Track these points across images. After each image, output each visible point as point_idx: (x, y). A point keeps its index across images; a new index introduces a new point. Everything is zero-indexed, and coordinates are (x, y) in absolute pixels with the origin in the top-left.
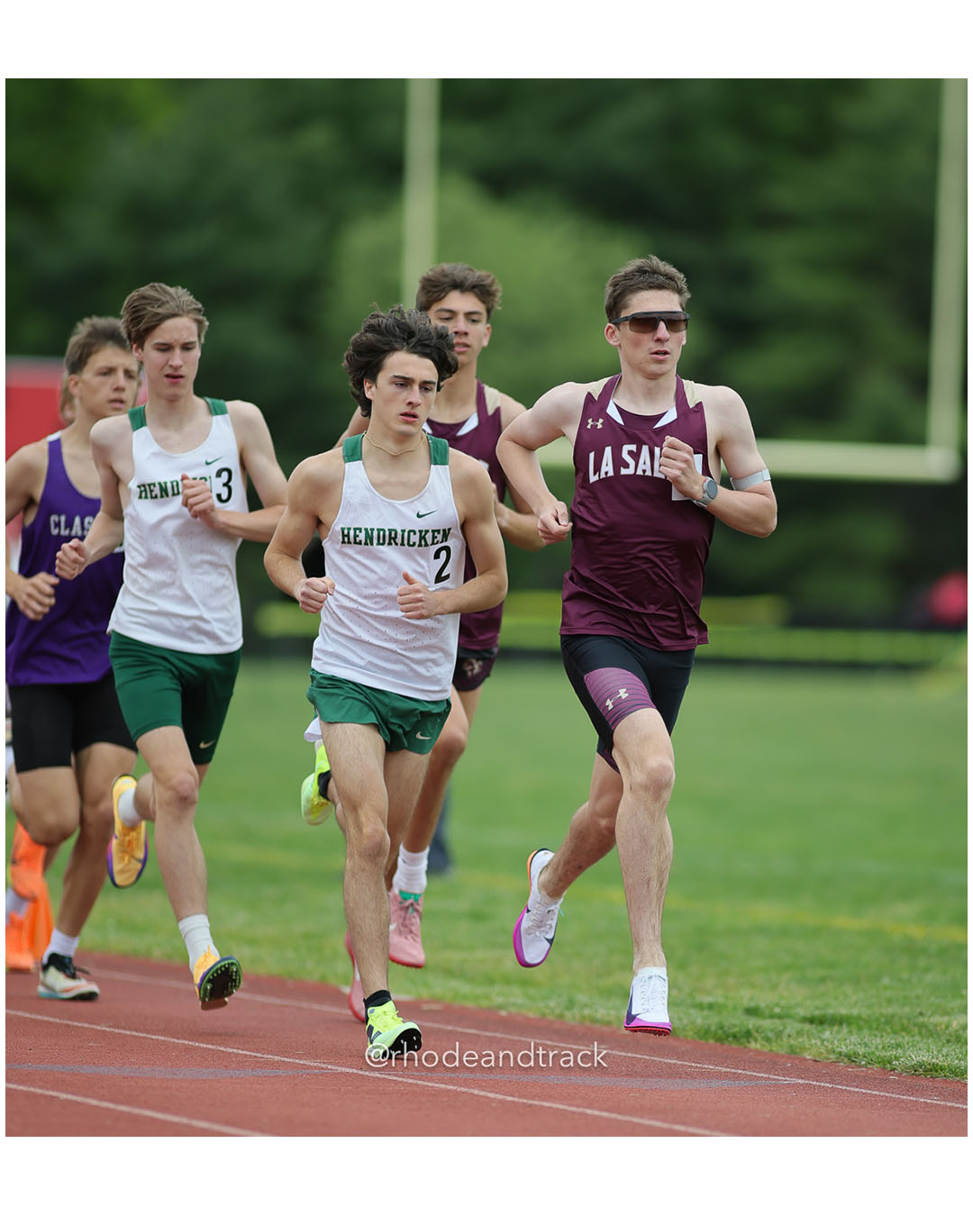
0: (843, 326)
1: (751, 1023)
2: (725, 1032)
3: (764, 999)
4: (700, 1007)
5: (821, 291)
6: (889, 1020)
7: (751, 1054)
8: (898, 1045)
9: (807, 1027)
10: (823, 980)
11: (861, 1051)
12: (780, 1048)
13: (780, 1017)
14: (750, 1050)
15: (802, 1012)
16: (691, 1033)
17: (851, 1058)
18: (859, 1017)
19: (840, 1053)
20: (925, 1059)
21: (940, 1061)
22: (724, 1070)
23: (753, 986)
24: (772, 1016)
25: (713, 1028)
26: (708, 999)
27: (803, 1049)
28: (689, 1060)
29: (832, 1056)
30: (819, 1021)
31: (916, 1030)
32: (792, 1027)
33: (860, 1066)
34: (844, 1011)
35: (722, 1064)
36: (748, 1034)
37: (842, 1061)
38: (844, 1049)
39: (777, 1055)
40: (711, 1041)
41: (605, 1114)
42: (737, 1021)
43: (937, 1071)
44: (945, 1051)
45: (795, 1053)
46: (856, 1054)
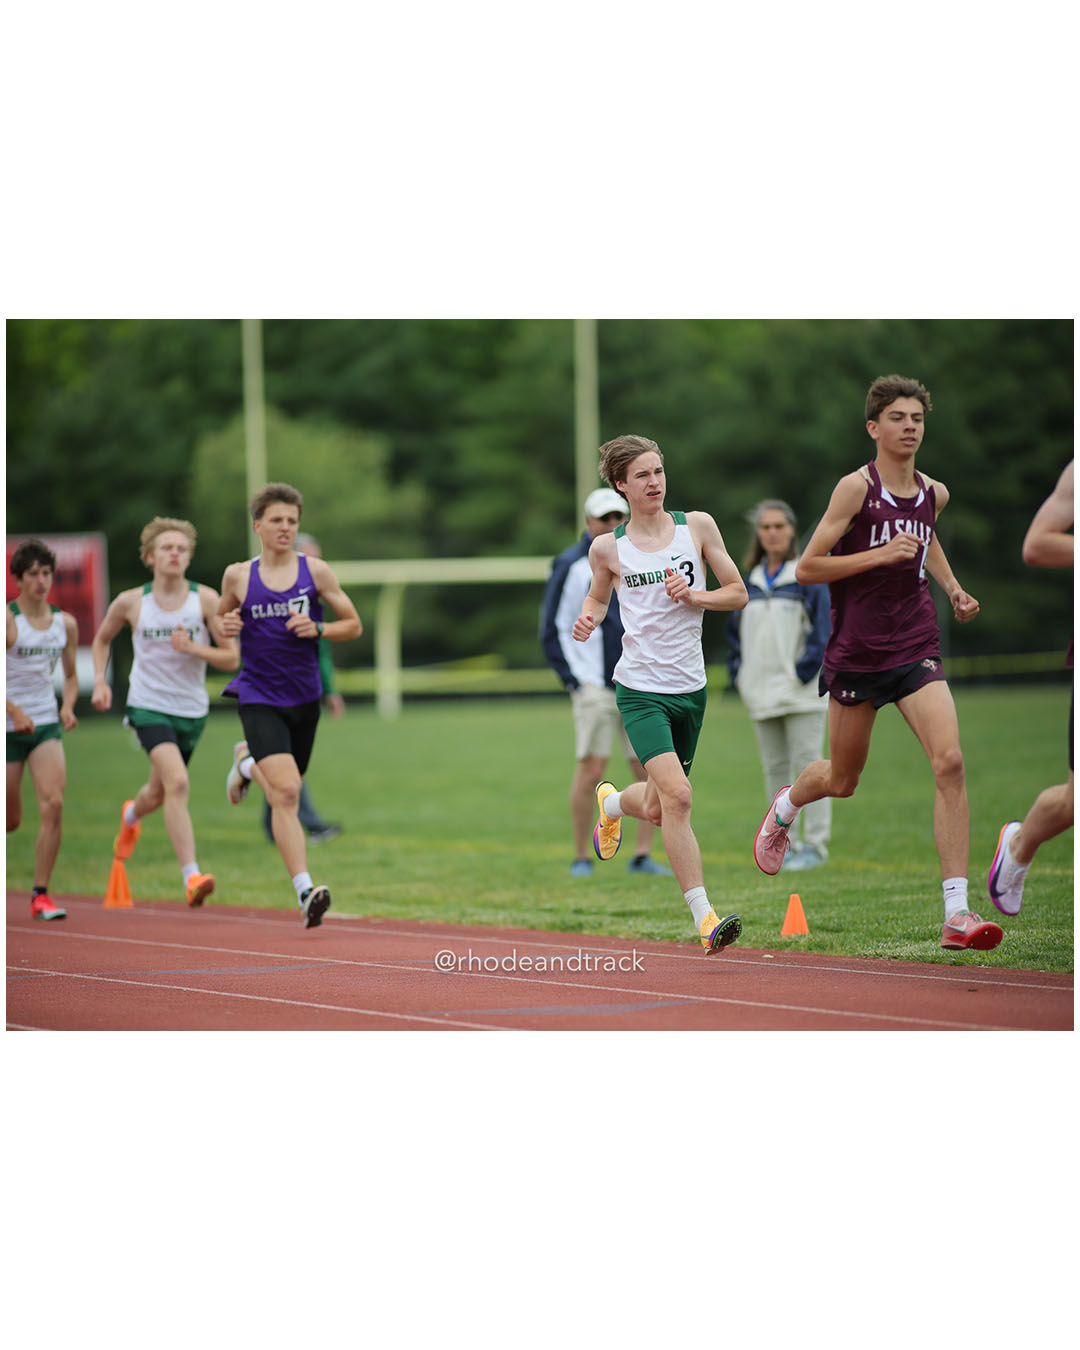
1: (582, 919)
2: (565, 925)
3: (584, 904)
4: (546, 910)
5: (499, 463)
6: (666, 911)
8: (677, 927)
9: (616, 919)
10: (615, 889)
11: (656, 931)
12: (603, 933)
13: (595, 914)
14: (584, 936)
15: (610, 909)
16: (544, 927)
17: (650, 936)
18: (647, 911)
19: (643, 934)
23: (573, 896)
24: (591, 913)
25: (558, 923)
26: (548, 906)
27: (618, 933)
29: (638, 936)
30: (623, 915)
32: (607, 920)
33: (658, 941)
34: (636, 908)
36: (581, 926)
37: (646, 938)
38: (645, 931)
39: (604, 937)
40: (558, 931)
42: (573, 919)
45: (614, 935)
46: (653, 934)
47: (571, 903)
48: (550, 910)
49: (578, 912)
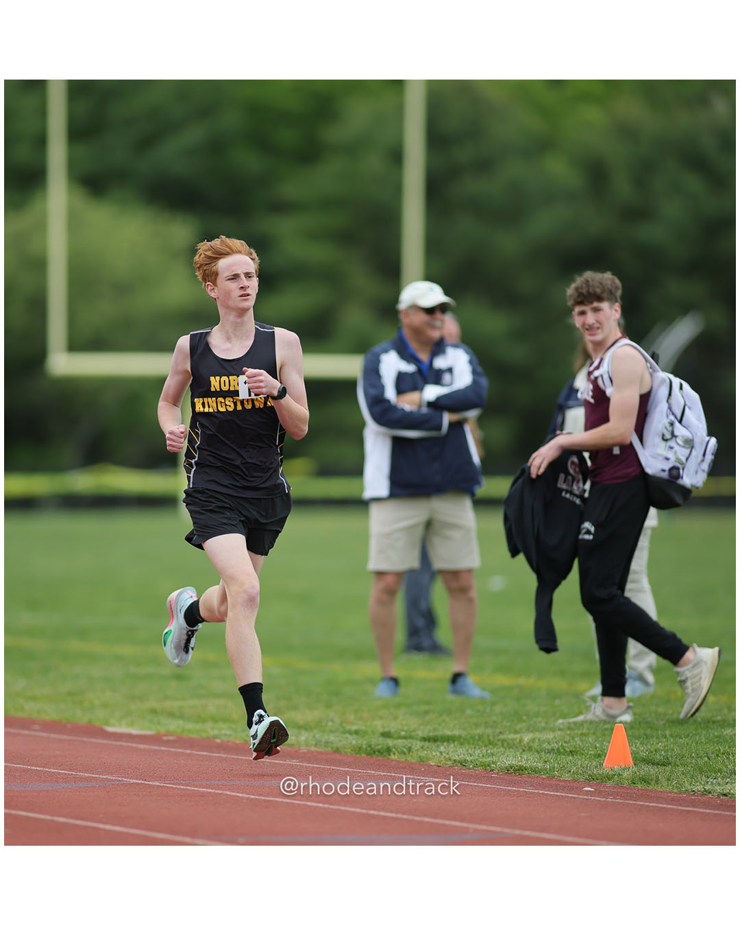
0: (330, 276)
1: (390, 742)
2: (372, 749)
3: (393, 727)
4: (350, 732)
6: (481, 737)
7: (394, 762)
8: (493, 755)
9: (427, 744)
10: (427, 712)
11: (469, 758)
12: (413, 758)
13: (405, 738)
14: (392, 761)
15: (420, 734)
16: (349, 750)
17: (463, 763)
18: (460, 737)
19: (455, 761)
20: (514, 763)
21: (523, 763)
22: (382, 774)
23: (381, 718)
24: (400, 737)
25: (364, 747)
26: (354, 728)
27: (428, 759)
28: (356, 768)
29: (450, 763)
30: (434, 740)
31: (500, 744)
32: (417, 745)
33: (470, 769)
34: (448, 733)
35: (379, 770)
36: (389, 750)
37: (457, 765)
38: (457, 758)
39: (412, 763)
40: (364, 755)
41: (320, 805)
42: (382, 743)
43: (522, 770)
44: (525, 757)
45: (423, 761)
46: (466, 761)
47: (379, 725)
48: (356, 732)
49: (386, 735)
